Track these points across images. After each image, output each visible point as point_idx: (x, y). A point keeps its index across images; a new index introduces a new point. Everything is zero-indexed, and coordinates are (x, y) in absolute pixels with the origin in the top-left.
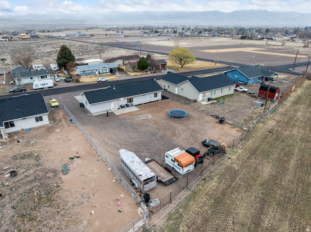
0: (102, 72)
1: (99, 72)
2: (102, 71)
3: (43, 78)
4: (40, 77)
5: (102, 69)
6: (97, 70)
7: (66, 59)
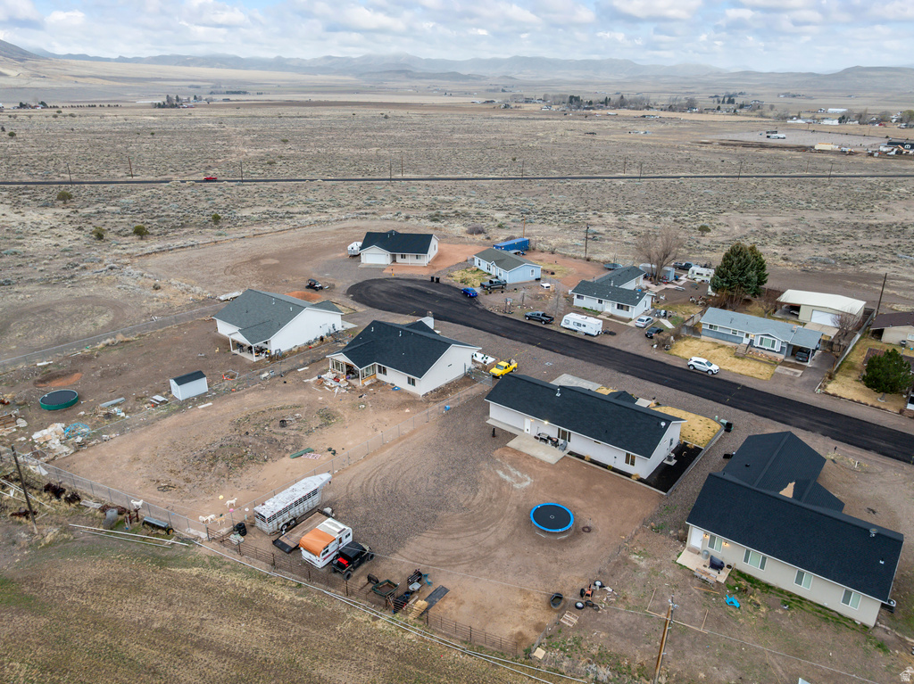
0: (758, 345)
1: (752, 342)
2: (761, 343)
3: (622, 309)
4: (616, 306)
5: (762, 339)
6: (747, 336)
7: (725, 280)
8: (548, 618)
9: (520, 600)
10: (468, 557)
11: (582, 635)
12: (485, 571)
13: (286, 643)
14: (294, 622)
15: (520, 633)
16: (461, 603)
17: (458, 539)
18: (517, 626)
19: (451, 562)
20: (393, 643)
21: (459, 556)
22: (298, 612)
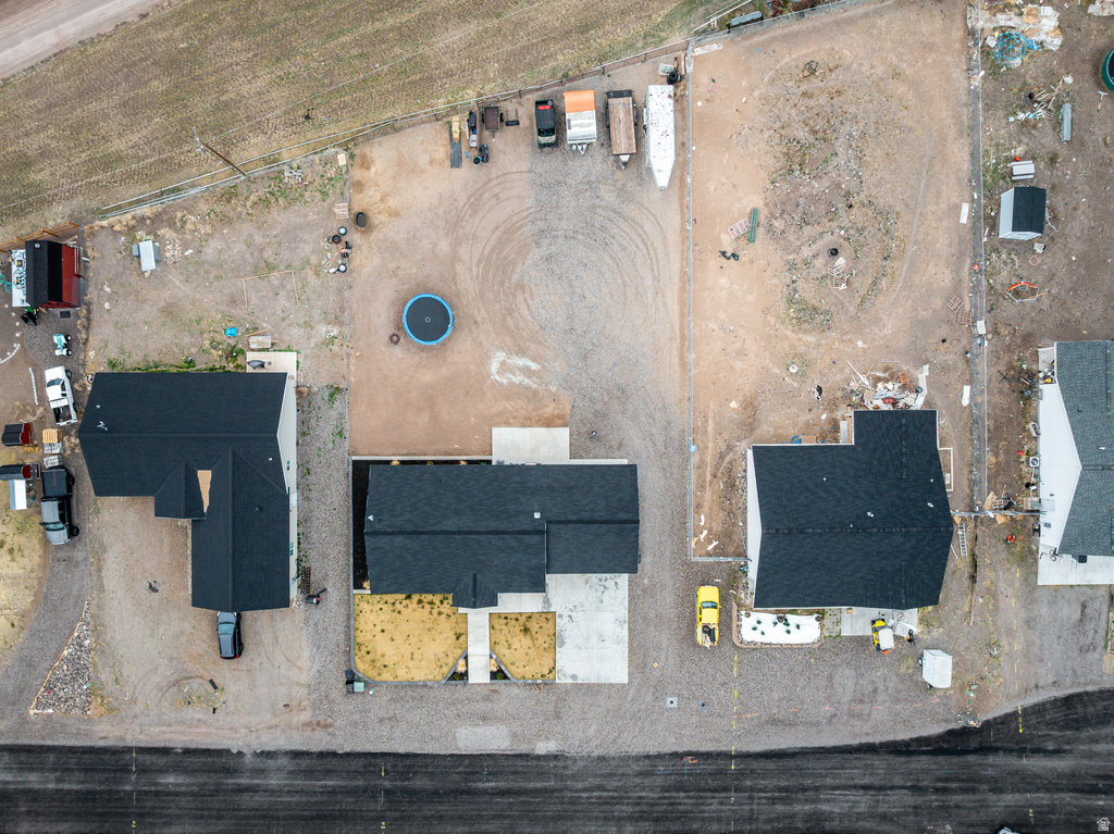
8: (362, 201)
9: (391, 202)
10: (467, 217)
11: (325, 204)
12: (441, 212)
13: (518, 25)
14: (533, 44)
15: (368, 168)
16: (432, 162)
17: (493, 232)
18: (376, 174)
19: (476, 199)
20: (447, 86)
21: (475, 212)
22: (538, 53)
